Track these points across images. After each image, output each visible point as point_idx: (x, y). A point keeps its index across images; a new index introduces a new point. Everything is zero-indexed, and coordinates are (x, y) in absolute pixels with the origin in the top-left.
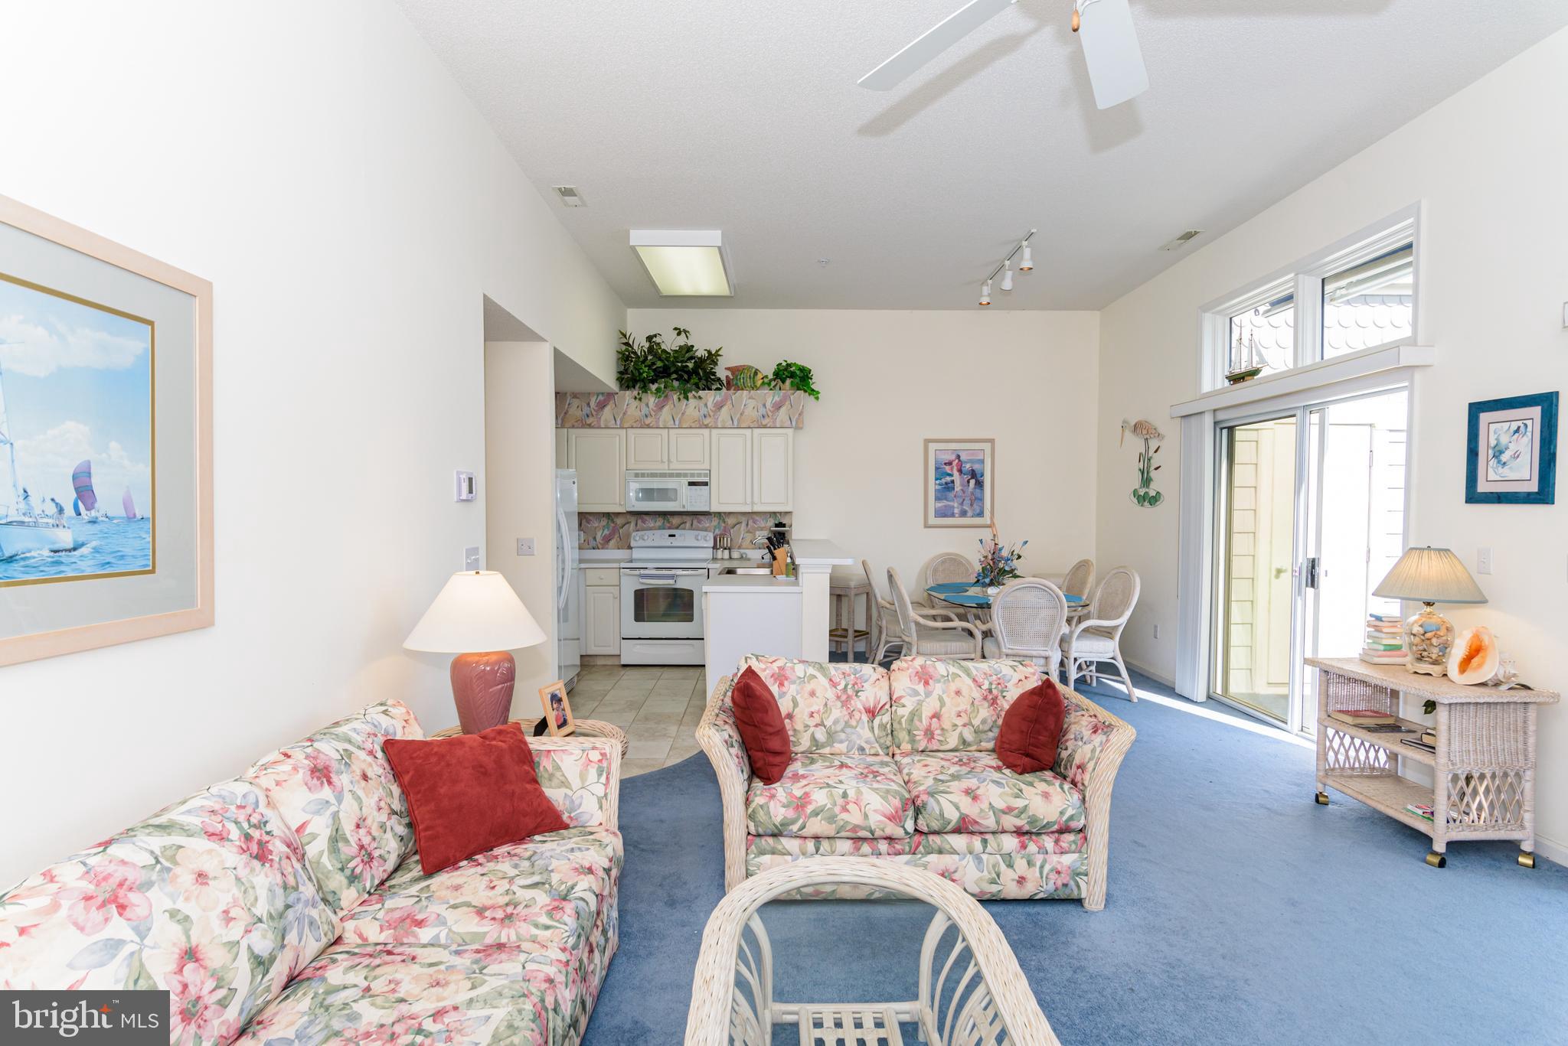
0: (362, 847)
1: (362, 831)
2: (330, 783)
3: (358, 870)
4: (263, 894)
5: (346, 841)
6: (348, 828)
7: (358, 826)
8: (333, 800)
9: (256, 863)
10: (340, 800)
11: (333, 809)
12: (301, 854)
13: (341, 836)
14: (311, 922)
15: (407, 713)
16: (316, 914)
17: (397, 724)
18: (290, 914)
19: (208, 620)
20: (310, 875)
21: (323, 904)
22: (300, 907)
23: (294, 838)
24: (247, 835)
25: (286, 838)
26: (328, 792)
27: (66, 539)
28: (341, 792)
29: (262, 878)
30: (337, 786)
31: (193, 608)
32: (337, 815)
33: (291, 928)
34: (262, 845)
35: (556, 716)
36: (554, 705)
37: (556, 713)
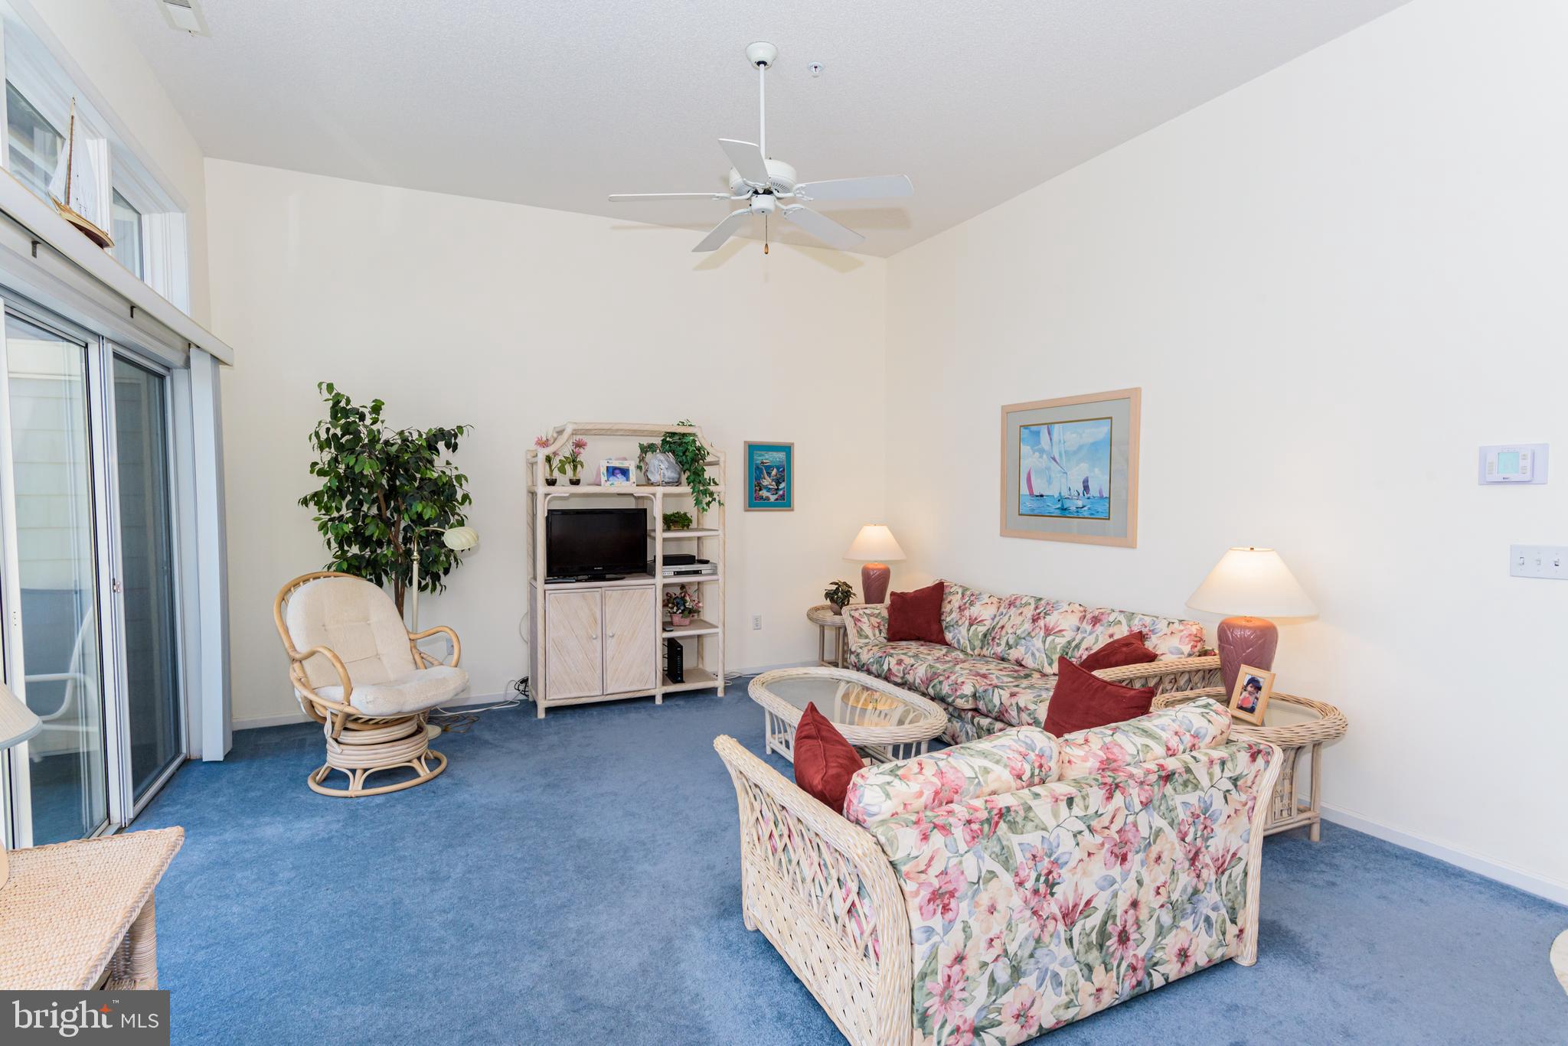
2: (1094, 625)
4: (1022, 629)
5: (1078, 650)
6: (1084, 646)
7: (1087, 649)
8: (1088, 633)
9: (1031, 621)
10: (1090, 634)
11: (1086, 635)
12: (1049, 635)
13: (1077, 646)
14: (1033, 654)
15: (1182, 631)
16: (1037, 654)
17: (1166, 630)
18: (1023, 641)
19: (1132, 545)
20: (1044, 642)
21: (1044, 656)
22: (1029, 644)
23: (1053, 629)
24: (1039, 614)
25: (1047, 625)
26: (1089, 628)
27: (1080, 503)
28: (1094, 632)
29: (1028, 626)
30: (1096, 628)
31: (1125, 538)
32: (1083, 638)
33: (1022, 646)
34: (1039, 618)
35: (1245, 699)
36: (1249, 688)
37: (1247, 695)
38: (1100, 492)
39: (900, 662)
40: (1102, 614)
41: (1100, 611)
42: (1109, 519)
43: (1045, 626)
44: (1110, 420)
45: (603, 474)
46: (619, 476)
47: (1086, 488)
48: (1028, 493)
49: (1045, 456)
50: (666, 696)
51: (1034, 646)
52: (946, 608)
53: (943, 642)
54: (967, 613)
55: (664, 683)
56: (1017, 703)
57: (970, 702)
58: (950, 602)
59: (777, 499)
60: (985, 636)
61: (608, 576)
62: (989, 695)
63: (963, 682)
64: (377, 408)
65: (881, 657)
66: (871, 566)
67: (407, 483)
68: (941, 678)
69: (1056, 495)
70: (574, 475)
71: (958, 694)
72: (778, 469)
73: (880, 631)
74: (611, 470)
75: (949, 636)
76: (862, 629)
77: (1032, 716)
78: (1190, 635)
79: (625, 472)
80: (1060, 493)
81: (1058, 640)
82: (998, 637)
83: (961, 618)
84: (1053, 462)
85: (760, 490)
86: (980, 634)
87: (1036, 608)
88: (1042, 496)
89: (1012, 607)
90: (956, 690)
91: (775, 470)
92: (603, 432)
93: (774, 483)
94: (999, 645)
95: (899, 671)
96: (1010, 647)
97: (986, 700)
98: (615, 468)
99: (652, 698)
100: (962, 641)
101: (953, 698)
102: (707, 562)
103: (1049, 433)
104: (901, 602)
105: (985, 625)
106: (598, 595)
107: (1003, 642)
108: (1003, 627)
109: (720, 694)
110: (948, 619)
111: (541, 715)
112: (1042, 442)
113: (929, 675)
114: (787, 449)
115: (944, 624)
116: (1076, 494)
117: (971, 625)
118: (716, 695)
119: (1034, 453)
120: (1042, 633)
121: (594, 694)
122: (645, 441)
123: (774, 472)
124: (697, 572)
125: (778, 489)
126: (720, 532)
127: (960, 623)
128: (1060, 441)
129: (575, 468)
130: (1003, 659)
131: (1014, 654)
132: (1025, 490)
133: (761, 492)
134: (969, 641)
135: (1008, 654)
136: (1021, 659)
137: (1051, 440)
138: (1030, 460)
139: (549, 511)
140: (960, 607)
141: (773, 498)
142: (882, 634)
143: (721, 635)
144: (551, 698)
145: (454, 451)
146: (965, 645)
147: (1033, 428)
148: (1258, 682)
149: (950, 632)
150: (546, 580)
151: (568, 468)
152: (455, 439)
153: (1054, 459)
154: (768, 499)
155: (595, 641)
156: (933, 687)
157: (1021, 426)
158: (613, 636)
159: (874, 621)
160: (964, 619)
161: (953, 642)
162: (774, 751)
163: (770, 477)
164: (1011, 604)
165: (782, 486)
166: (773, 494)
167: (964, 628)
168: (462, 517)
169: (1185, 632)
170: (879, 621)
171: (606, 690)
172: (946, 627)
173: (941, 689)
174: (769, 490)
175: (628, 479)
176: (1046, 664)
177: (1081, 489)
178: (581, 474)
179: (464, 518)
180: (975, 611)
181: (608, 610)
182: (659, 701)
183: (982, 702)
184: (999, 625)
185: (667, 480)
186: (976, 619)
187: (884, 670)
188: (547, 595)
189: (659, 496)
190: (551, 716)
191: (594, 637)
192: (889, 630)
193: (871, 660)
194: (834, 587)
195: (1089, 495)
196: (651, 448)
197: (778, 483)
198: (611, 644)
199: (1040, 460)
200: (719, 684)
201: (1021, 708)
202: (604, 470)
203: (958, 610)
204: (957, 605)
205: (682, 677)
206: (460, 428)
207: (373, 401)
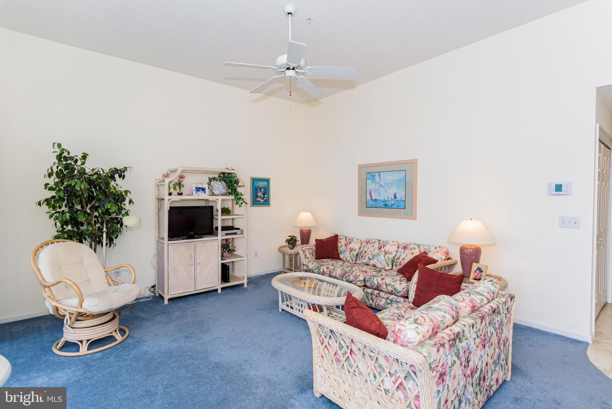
0: (401, 262)
1: (403, 260)
2: (404, 250)
3: (397, 265)
4: (375, 252)
5: (399, 259)
6: (401, 258)
7: (403, 259)
8: (402, 253)
9: (378, 249)
10: (403, 253)
11: (401, 254)
12: (386, 254)
13: (398, 258)
14: (380, 262)
15: (441, 251)
16: (382, 262)
17: (434, 251)
18: (376, 257)
19: (415, 219)
20: (385, 257)
21: (385, 262)
22: (378, 258)
23: (388, 252)
24: (381, 246)
25: (385, 250)
26: (403, 251)
27: (393, 203)
28: (405, 252)
29: (377, 251)
30: (405, 251)
31: (412, 216)
32: (401, 255)
33: (375, 259)
34: (381, 248)
35: (476, 276)
36: (477, 271)
37: (477, 274)
38: (401, 198)
39: (328, 268)
40: (407, 245)
41: (406, 244)
42: (405, 209)
43: (384, 251)
44: (405, 171)
45: (194, 190)
46: (201, 191)
47: (395, 197)
48: (370, 199)
49: (377, 185)
50: (223, 289)
51: (381, 259)
52: (339, 245)
53: (339, 259)
54: (348, 247)
55: (222, 283)
56: (385, 282)
57: (362, 283)
58: (340, 242)
59: (264, 202)
60: (357, 255)
61: (195, 237)
62: (372, 280)
63: (359, 275)
64: (84, 157)
65: (319, 266)
66: (304, 229)
67: (100, 194)
68: (349, 274)
69: (382, 200)
70: (180, 191)
71: (358, 280)
72: (264, 189)
73: (313, 255)
74: (197, 189)
75: (341, 256)
76: (306, 255)
77: (393, 287)
78: (445, 252)
79: (203, 190)
80: (384, 199)
81: (390, 256)
82: (364, 256)
83: (346, 249)
84: (381, 187)
85: (257, 198)
86: (355, 255)
87: (379, 244)
88: (376, 200)
89: (368, 244)
90: (357, 278)
91: (263, 189)
92: (192, 171)
93: (262, 195)
94: (365, 259)
95: (328, 272)
96: (370, 260)
97: (370, 281)
98: (199, 188)
99: (217, 290)
100: (348, 258)
101: (355, 282)
102: (239, 229)
103: (379, 176)
104: (320, 243)
105: (356, 251)
106: (193, 245)
107: (367, 258)
108: (366, 252)
109: (245, 286)
110: (341, 249)
111: (166, 302)
112: (376, 179)
113: (343, 273)
114: (267, 181)
115: (339, 251)
116: (391, 199)
117: (351, 251)
118: (244, 286)
119: (372, 183)
120: (383, 254)
121: (190, 290)
122: (212, 176)
123: (262, 190)
124: (235, 234)
125: (264, 197)
126: (245, 216)
127: (346, 251)
128: (384, 179)
129: (180, 188)
130: (367, 264)
131: (372, 262)
132: (369, 197)
133: (257, 199)
134: (351, 258)
135: (370, 263)
136: (375, 264)
137: (380, 178)
138: (371, 186)
139: (170, 207)
140: (345, 244)
141: (262, 201)
142: (314, 257)
143: (246, 260)
144: (171, 294)
145: (123, 179)
146: (349, 259)
147: (372, 174)
148: (481, 269)
149: (342, 255)
150: (168, 239)
151: (177, 188)
152: (124, 173)
153: (381, 186)
154: (260, 201)
155: (191, 266)
156: (345, 277)
157: (367, 173)
158: (199, 264)
159: (310, 251)
160: (347, 249)
161: (344, 258)
162: (283, 310)
163: (261, 192)
164: (368, 242)
165: (266, 196)
166: (262, 200)
167: (348, 253)
168: (127, 211)
169: (442, 251)
170: (312, 251)
171: (197, 289)
172: (340, 253)
173: (349, 278)
174: (261, 198)
175: (205, 193)
176: (386, 266)
177: (393, 197)
178: (183, 190)
179: (128, 211)
180: (352, 245)
181: (197, 252)
182: (219, 291)
183: (368, 283)
184: (364, 251)
185: (222, 193)
186: (353, 249)
187: (321, 272)
188: (169, 246)
189: (220, 200)
190: (171, 302)
191: (191, 264)
192: (316, 255)
193: (314, 268)
194: (290, 238)
195: (396, 200)
196: (214, 179)
197: (264, 195)
198: (199, 267)
199: (376, 186)
200: (245, 281)
201: (387, 284)
202: (194, 189)
203: (345, 246)
204: (344, 243)
205: (229, 280)
206: (125, 168)
207: (83, 154)
